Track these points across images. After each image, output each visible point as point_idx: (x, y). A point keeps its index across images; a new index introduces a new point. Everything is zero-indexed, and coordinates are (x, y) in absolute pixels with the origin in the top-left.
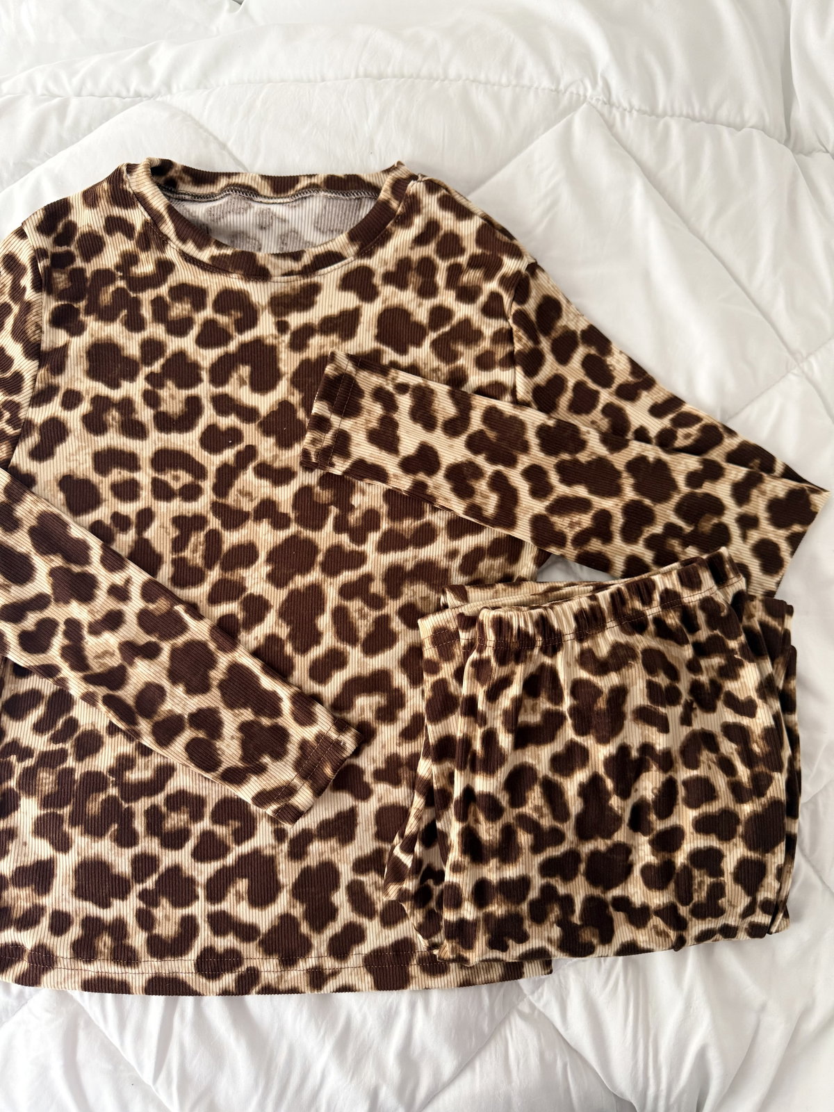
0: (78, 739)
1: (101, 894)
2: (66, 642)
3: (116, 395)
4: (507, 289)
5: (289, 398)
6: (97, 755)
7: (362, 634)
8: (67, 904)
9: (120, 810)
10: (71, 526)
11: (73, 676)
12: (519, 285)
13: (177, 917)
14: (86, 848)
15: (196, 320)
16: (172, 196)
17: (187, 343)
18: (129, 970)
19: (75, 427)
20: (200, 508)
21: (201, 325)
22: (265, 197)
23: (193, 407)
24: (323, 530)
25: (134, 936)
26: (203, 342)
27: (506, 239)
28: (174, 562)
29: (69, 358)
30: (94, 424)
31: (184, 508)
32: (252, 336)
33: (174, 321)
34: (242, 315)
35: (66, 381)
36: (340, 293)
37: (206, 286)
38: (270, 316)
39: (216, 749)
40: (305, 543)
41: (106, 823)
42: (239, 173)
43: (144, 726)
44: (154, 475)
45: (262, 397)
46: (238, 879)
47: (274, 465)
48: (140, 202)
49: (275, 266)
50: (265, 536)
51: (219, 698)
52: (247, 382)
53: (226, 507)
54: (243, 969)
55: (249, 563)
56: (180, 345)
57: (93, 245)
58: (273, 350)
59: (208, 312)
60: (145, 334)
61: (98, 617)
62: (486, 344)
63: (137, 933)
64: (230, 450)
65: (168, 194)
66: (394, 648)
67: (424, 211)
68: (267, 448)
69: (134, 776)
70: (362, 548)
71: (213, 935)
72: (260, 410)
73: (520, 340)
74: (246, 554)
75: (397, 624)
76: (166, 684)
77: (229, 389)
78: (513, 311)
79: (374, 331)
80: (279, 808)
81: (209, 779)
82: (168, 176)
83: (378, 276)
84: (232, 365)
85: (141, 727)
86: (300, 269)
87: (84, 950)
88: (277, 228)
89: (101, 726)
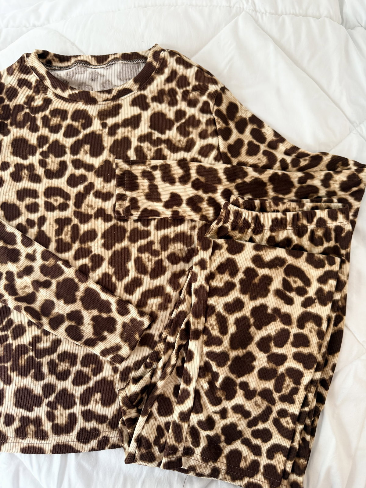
0: (14, 329)
1: (28, 405)
2: (7, 282)
3: (26, 162)
4: (211, 99)
5: (109, 159)
6: (23, 336)
7: (149, 269)
8: (12, 410)
9: (35, 363)
10: (7, 226)
11: (10, 298)
12: (217, 97)
13: (66, 414)
14: (19, 382)
15: (63, 125)
16: (50, 68)
17: (59, 136)
18: (43, 442)
19: (7, 179)
20: (68, 214)
21: (66, 127)
22: (93, 65)
23: (63, 166)
24: (129, 221)
25: (45, 425)
26: (67, 135)
27: (209, 76)
28: (57, 241)
29: (3, 147)
30: (16, 177)
31: (60, 214)
32: (90, 130)
33: (52, 126)
34: (85, 121)
35: (2, 158)
36: (131, 108)
37: (67, 109)
38: (98, 120)
39: (80, 330)
40: (120, 228)
41: (29, 370)
42: (81, 55)
43: (45, 320)
44: (45, 200)
45: (96, 159)
46: (95, 393)
47: (103, 191)
48: (34, 71)
49: (99, 97)
50: (100, 226)
51: (81, 305)
52: (89, 152)
53: (81, 213)
54: (101, 437)
55: (93, 239)
56: (56, 137)
57: (13, 93)
58: (100, 136)
59: (69, 121)
60: (39, 133)
61: (21, 269)
62: (203, 126)
63: (47, 423)
64: (81, 185)
65: (48, 68)
66: (165, 275)
67: (169, 66)
68: (99, 183)
69: (42, 345)
70: (148, 228)
71: (84, 421)
72: (95, 165)
73: (219, 123)
74: (91, 235)
75: (166, 263)
76: (55, 300)
77: (80, 156)
78: (215, 110)
79: (148, 124)
80: (113, 357)
81: (78, 345)
82: (47, 59)
83: (149, 98)
84: (81, 145)
85: (43, 321)
86: (112, 97)
87: (21, 433)
88: (100, 80)
89: (25, 322)
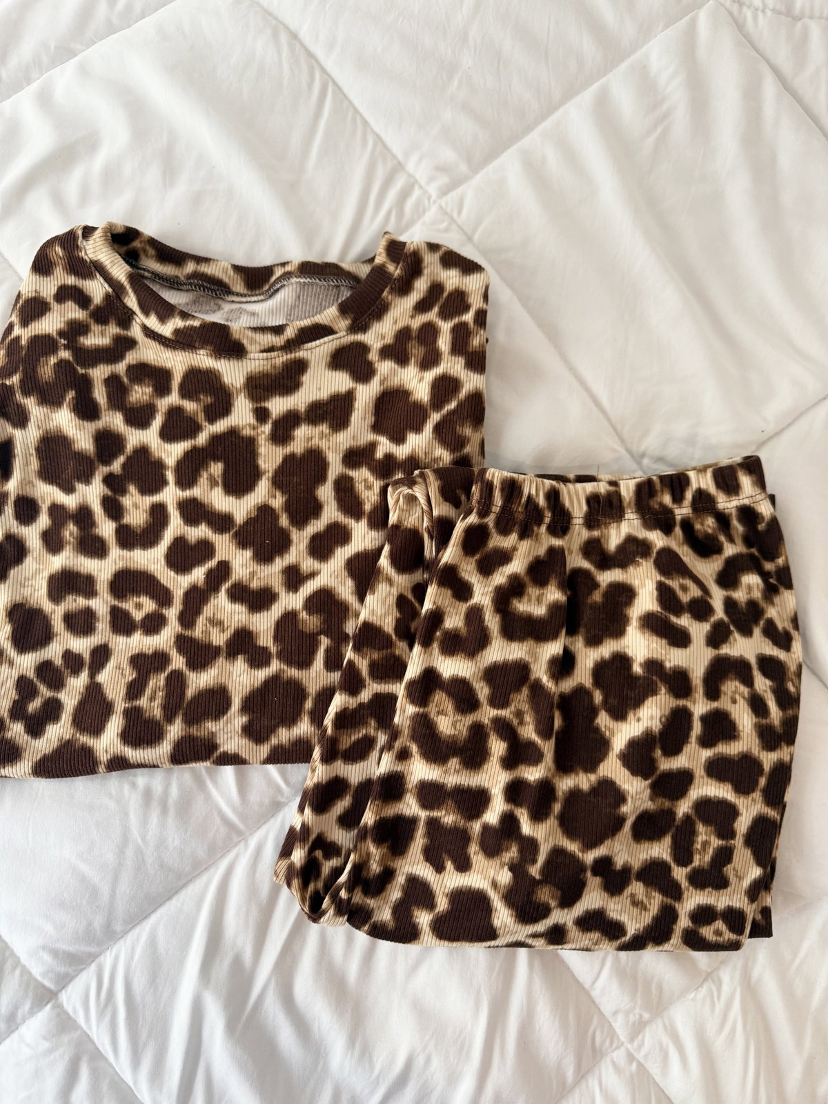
3: (71, 501)
5: (270, 502)
15: (159, 407)
17: (150, 437)
20: (162, 643)
21: (165, 414)
22: (237, 294)
23: (159, 514)
24: (311, 668)
26: (168, 434)
28: (127, 713)
29: (16, 457)
31: (145, 643)
32: (226, 425)
33: (133, 408)
34: (213, 400)
36: (330, 373)
37: (170, 366)
38: (247, 401)
40: (289, 685)
44: (113, 603)
45: (238, 501)
47: (252, 585)
48: (99, 272)
49: (252, 341)
50: (240, 677)
52: (220, 482)
53: (192, 641)
55: (219, 713)
56: (142, 439)
58: (251, 443)
59: (173, 398)
60: (100, 424)
64: (200, 568)
67: (425, 271)
68: (242, 563)
72: (235, 516)
74: (216, 701)
77: (196, 492)
79: (370, 419)
82: (132, 246)
83: (375, 351)
84: (201, 462)
86: (283, 344)
